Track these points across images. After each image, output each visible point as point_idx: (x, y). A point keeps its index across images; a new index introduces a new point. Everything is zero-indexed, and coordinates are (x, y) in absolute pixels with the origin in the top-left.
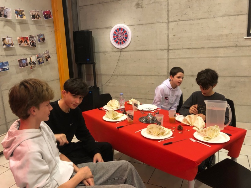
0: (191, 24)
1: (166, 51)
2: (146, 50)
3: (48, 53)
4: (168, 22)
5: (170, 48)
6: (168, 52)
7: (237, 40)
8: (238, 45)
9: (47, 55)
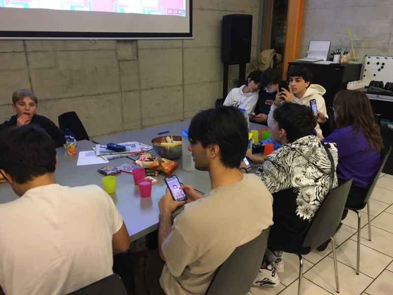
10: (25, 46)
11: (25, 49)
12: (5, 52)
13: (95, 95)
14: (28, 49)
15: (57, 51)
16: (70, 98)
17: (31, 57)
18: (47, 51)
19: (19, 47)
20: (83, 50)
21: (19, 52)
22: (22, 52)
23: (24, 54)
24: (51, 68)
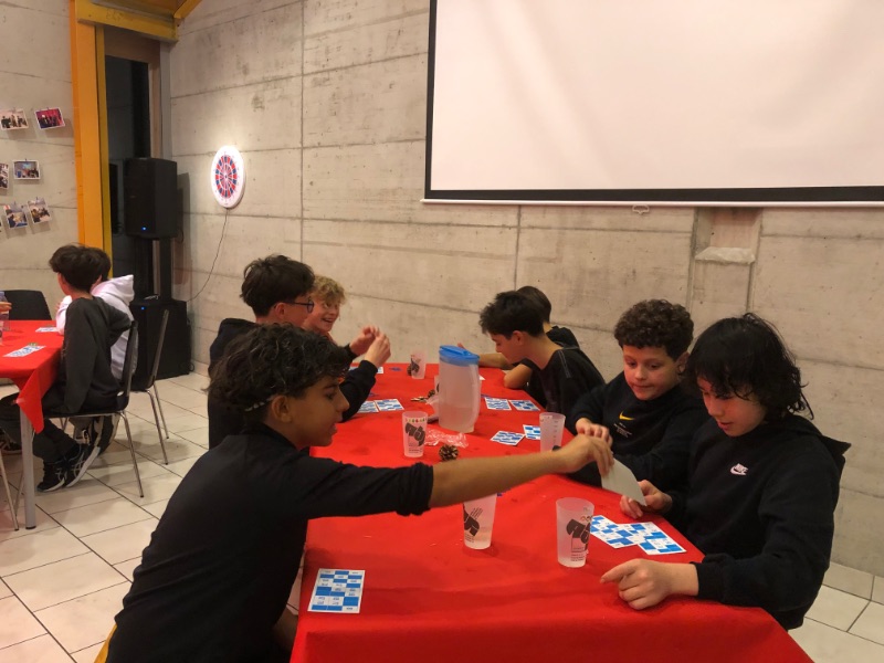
0: (338, 157)
1: (298, 222)
2: (267, 217)
3: (43, 203)
4: (303, 148)
5: (306, 215)
6: (302, 223)
7: (409, 206)
8: (413, 220)
9: (37, 209)
10: (519, 216)
11: (519, 222)
12: (493, 226)
14: (523, 223)
15: (566, 229)
17: (525, 237)
18: (549, 228)
19: (512, 218)
20: (616, 230)
21: (510, 227)
22: (513, 227)
23: (515, 230)
24: (550, 261)
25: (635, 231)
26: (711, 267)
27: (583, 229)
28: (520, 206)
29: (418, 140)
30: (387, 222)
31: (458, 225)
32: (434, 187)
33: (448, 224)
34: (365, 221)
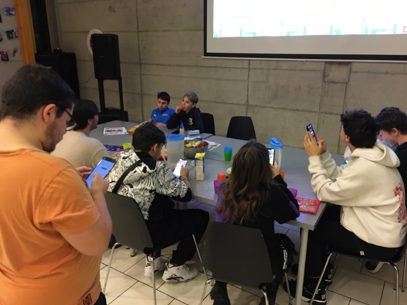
1: (138, 65)
5: (142, 62)
6: (140, 66)
7: (196, 59)
10: (249, 64)
11: (249, 66)
12: (237, 68)
13: (294, 110)
14: (251, 67)
15: (270, 69)
16: (273, 108)
17: (252, 73)
18: (263, 69)
19: (246, 65)
20: (291, 70)
21: (245, 68)
22: (246, 68)
23: (247, 70)
24: (263, 82)
25: (300, 70)
26: (331, 84)
27: (277, 69)
28: (249, 60)
29: (199, 30)
30: (185, 66)
31: (220, 67)
32: (208, 51)
33: (216, 67)
34: (174, 65)
